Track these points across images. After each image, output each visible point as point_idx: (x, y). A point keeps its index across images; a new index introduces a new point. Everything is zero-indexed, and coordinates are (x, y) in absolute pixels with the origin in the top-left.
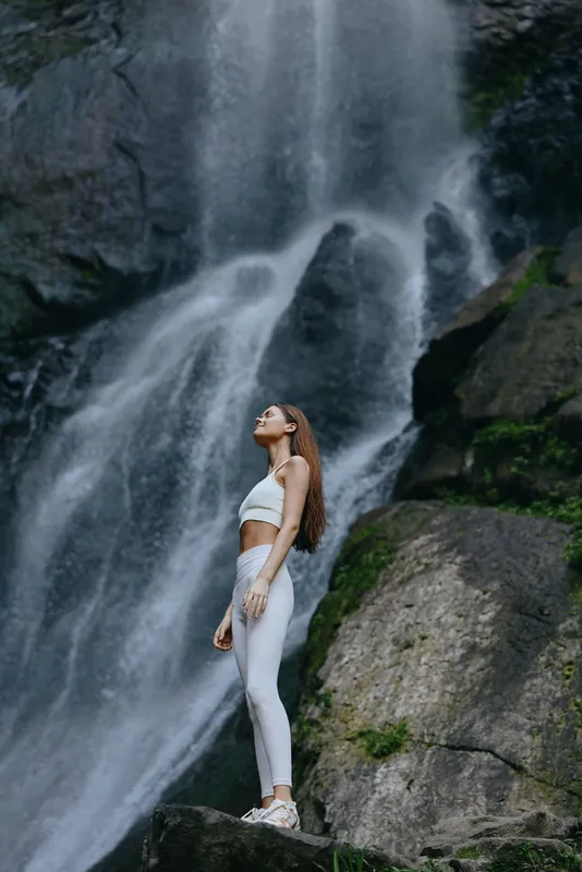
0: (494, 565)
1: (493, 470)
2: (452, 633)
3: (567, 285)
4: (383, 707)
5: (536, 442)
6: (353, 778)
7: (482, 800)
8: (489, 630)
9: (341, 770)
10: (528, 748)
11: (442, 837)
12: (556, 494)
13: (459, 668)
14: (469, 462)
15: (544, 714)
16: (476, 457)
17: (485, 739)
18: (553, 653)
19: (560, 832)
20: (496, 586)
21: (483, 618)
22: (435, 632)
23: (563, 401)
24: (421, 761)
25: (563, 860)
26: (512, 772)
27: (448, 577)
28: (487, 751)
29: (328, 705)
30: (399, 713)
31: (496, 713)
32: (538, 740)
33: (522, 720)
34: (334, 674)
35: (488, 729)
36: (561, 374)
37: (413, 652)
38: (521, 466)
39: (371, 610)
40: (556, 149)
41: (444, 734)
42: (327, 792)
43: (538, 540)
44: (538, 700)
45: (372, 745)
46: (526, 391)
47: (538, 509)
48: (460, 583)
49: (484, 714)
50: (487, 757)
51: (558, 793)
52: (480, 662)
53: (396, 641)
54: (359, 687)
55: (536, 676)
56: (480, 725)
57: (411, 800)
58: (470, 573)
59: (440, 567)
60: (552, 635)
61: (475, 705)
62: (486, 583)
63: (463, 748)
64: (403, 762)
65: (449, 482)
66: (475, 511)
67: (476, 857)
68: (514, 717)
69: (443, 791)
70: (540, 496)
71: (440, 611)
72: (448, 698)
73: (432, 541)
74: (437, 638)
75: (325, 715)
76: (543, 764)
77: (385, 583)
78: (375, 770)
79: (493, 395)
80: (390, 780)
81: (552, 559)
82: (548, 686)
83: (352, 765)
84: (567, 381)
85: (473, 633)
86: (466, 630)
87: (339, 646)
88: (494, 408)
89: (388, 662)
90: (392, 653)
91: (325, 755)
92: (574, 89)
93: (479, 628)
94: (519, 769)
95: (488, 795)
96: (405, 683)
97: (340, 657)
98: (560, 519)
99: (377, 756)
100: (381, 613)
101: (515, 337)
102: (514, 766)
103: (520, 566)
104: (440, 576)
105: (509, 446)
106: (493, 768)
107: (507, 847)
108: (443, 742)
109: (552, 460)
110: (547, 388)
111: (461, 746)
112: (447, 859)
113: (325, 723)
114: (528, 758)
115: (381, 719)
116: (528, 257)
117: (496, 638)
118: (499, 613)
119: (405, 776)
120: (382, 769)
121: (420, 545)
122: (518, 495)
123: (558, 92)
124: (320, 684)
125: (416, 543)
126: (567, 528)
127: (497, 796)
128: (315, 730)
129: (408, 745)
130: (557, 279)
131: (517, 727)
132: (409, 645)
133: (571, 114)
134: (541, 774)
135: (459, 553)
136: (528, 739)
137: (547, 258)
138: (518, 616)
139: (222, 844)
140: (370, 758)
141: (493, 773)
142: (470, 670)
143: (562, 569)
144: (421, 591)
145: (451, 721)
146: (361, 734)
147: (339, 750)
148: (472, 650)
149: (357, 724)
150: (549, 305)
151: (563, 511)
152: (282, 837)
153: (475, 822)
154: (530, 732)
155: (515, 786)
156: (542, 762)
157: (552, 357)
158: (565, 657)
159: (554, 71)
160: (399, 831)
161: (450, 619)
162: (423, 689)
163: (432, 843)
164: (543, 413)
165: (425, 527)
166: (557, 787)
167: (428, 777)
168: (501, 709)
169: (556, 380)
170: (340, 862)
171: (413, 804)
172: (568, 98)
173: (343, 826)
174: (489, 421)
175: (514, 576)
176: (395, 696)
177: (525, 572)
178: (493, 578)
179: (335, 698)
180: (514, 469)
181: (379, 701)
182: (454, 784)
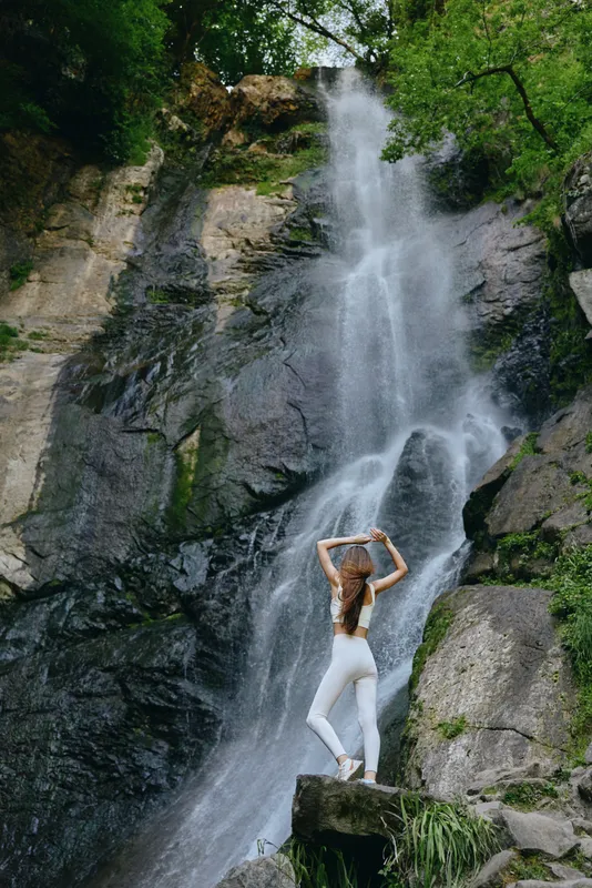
0: (509, 619)
1: (509, 563)
2: (488, 661)
3: (544, 453)
4: (452, 708)
5: (532, 546)
6: (437, 752)
7: (511, 759)
8: (509, 657)
9: (430, 748)
10: (535, 726)
11: (481, 783)
12: (544, 574)
13: (493, 681)
14: (496, 561)
15: (543, 705)
16: (499, 557)
17: (510, 723)
18: (546, 667)
19: (548, 774)
20: (511, 630)
21: (505, 651)
22: (478, 660)
23: (544, 520)
24: (474, 738)
25: (546, 790)
26: (527, 740)
27: (484, 628)
28: (512, 729)
29: (421, 710)
30: (460, 711)
31: (515, 705)
32: (541, 720)
33: (531, 709)
34: (423, 691)
35: (511, 716)
36: (543, 504)
37: (466, 674)
38: (524, 560)
39: (442, 651)
40: (533, 377)
41: (486, 721)
42: (422, 761)
43: (533, 602)
44: (540, 696)
45: (446, 731)
46: (524, 516)
47: (536, 583)
48: (491, 631)
49: (508, 707)
50: (511, 733)
51: (554, 751)
52: (505, 676)
53: (456, 669)
54: (438, 697)
55: (536, 682)
56: (507, 714)
57: (470, 762)
58: (496, 625)
59: (479, 623)
60: (545, 657)
61: (503, 703)
62: (505, 630)
63: (498, 729)
64: (464, 740)
65: (486, 573)
66: (499, 588)
67: (495, 792)
68: (526, 707)
69: (488, 755)
70: (536, 576)
71: (481, 648)
72: (488, 700)
73: (474, 608)
74: (480, 666)
75: (420, 716)
76: (545, 734)
77: (450, 634)
78: (448, 746)
79: (505, 521)
80: (457, 751)
81: (542, 611)
82: (544, 688)
83: (435, 744)
84: (546, 508)
85: (500, 660)
86: (496, 659)
87: (425, 674)
88: (507, 528)
89: (453, 681)
90: (455, 676)
91: (420, 739)
92: (539, 342)
93: (503, 657)
94: (531, 738)
95: (514, 756)
96: (463, 693)
97: (426, 681)
98: (546, 588)
99: (449, 738)
100: (447, 653)
101: (516, 486)
102: (528, 737)
103: (524, 618)
104: (480, 628)
105: (517, 548)
106: (516, 739)
107: (512, 786)
108: (486, 726)
109: (541, 554)
110: (536, 513)
111: (496, 728)
112: (478, 796)
113: (420, 720)
114: (536, 731)
115: (451, 715)
116: (521, 440)
117: (513, 662)
118: (514, 647)
119: (465, 748)
120: (453, 745)
121: (467, 611)
122: (524, 576)
123: (531, 345)
124: (416, 697)
125: (466, 610)
126: (550, 593)
127: (519, 757)
128: (414, 725)
129: (467, 730)
130: (538, 450)
131: (528, 713)
132: (464, 671)
133: (538, 356)
134: (545, 741)
135: (490, 613)
136: (535, 720)
137: (532, 439)
138: (524, 647)
139: (336, 796)
140: (445, 739)
141: (517, 742)
142: (499, 682)
143: (548, 617)
144: (469, 638)
145: (490, 713)
146: (440, 725)
147: (428, 735)
148: (500, 669)
149: (437, 720)
150: (534, 466)
151: (548, 583)
152: (369, 789)
153: (498, 772)
154: (536, 716)
155: (530, 748)
156: (544, 733)
157: (537, 495)
158: (553, 669)
159: (527, 334)
160: (464, 782)
161: (486, 652)
162: (473, 696)
163: (473, 787)
164: (535, 527)
165: (470, 600)
166: (554, 747)
167: (478, 747)
168: (518, 704)
169: (540, 508)
170: (405, 801)
171: (471, 765)
172: (537, 348)
173: (433, 781)
174: (504, 535)
175: (521, 624)
176: (458, 701)
177: (528, 621)
178: (509, 626)
179: (424, 705)
180: (520, 562)
181: (449, 705)
182: (494, 750)
